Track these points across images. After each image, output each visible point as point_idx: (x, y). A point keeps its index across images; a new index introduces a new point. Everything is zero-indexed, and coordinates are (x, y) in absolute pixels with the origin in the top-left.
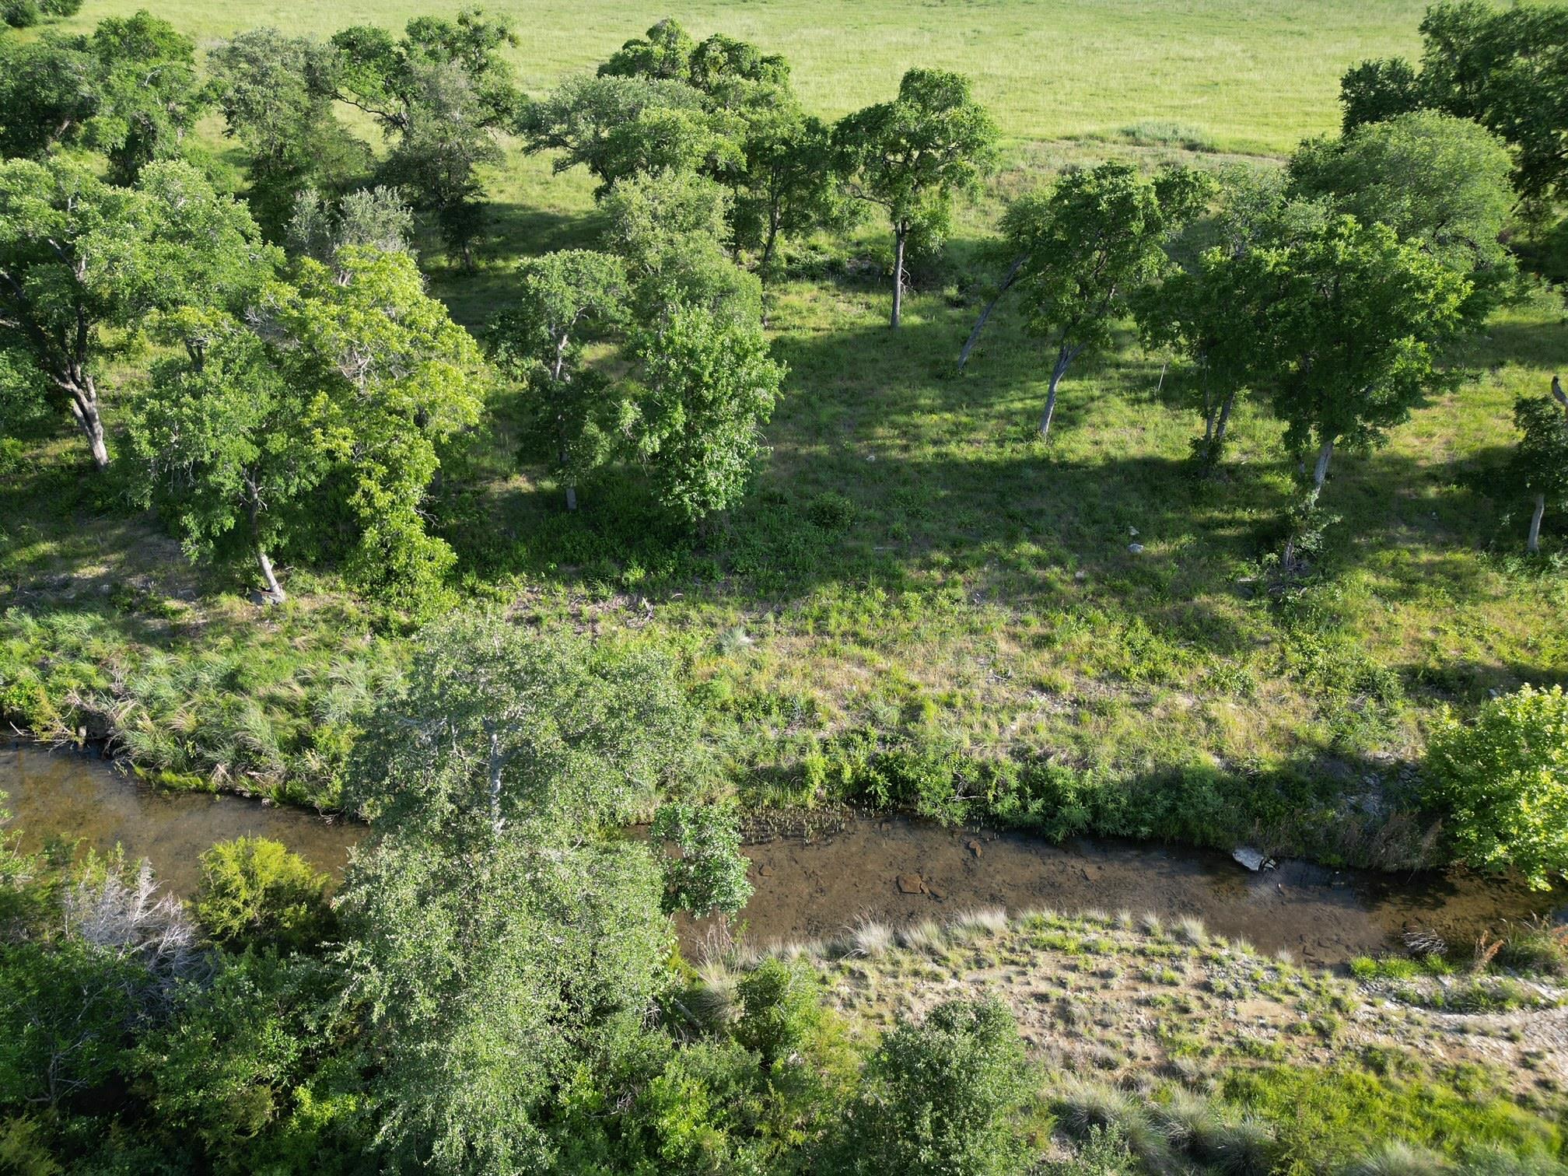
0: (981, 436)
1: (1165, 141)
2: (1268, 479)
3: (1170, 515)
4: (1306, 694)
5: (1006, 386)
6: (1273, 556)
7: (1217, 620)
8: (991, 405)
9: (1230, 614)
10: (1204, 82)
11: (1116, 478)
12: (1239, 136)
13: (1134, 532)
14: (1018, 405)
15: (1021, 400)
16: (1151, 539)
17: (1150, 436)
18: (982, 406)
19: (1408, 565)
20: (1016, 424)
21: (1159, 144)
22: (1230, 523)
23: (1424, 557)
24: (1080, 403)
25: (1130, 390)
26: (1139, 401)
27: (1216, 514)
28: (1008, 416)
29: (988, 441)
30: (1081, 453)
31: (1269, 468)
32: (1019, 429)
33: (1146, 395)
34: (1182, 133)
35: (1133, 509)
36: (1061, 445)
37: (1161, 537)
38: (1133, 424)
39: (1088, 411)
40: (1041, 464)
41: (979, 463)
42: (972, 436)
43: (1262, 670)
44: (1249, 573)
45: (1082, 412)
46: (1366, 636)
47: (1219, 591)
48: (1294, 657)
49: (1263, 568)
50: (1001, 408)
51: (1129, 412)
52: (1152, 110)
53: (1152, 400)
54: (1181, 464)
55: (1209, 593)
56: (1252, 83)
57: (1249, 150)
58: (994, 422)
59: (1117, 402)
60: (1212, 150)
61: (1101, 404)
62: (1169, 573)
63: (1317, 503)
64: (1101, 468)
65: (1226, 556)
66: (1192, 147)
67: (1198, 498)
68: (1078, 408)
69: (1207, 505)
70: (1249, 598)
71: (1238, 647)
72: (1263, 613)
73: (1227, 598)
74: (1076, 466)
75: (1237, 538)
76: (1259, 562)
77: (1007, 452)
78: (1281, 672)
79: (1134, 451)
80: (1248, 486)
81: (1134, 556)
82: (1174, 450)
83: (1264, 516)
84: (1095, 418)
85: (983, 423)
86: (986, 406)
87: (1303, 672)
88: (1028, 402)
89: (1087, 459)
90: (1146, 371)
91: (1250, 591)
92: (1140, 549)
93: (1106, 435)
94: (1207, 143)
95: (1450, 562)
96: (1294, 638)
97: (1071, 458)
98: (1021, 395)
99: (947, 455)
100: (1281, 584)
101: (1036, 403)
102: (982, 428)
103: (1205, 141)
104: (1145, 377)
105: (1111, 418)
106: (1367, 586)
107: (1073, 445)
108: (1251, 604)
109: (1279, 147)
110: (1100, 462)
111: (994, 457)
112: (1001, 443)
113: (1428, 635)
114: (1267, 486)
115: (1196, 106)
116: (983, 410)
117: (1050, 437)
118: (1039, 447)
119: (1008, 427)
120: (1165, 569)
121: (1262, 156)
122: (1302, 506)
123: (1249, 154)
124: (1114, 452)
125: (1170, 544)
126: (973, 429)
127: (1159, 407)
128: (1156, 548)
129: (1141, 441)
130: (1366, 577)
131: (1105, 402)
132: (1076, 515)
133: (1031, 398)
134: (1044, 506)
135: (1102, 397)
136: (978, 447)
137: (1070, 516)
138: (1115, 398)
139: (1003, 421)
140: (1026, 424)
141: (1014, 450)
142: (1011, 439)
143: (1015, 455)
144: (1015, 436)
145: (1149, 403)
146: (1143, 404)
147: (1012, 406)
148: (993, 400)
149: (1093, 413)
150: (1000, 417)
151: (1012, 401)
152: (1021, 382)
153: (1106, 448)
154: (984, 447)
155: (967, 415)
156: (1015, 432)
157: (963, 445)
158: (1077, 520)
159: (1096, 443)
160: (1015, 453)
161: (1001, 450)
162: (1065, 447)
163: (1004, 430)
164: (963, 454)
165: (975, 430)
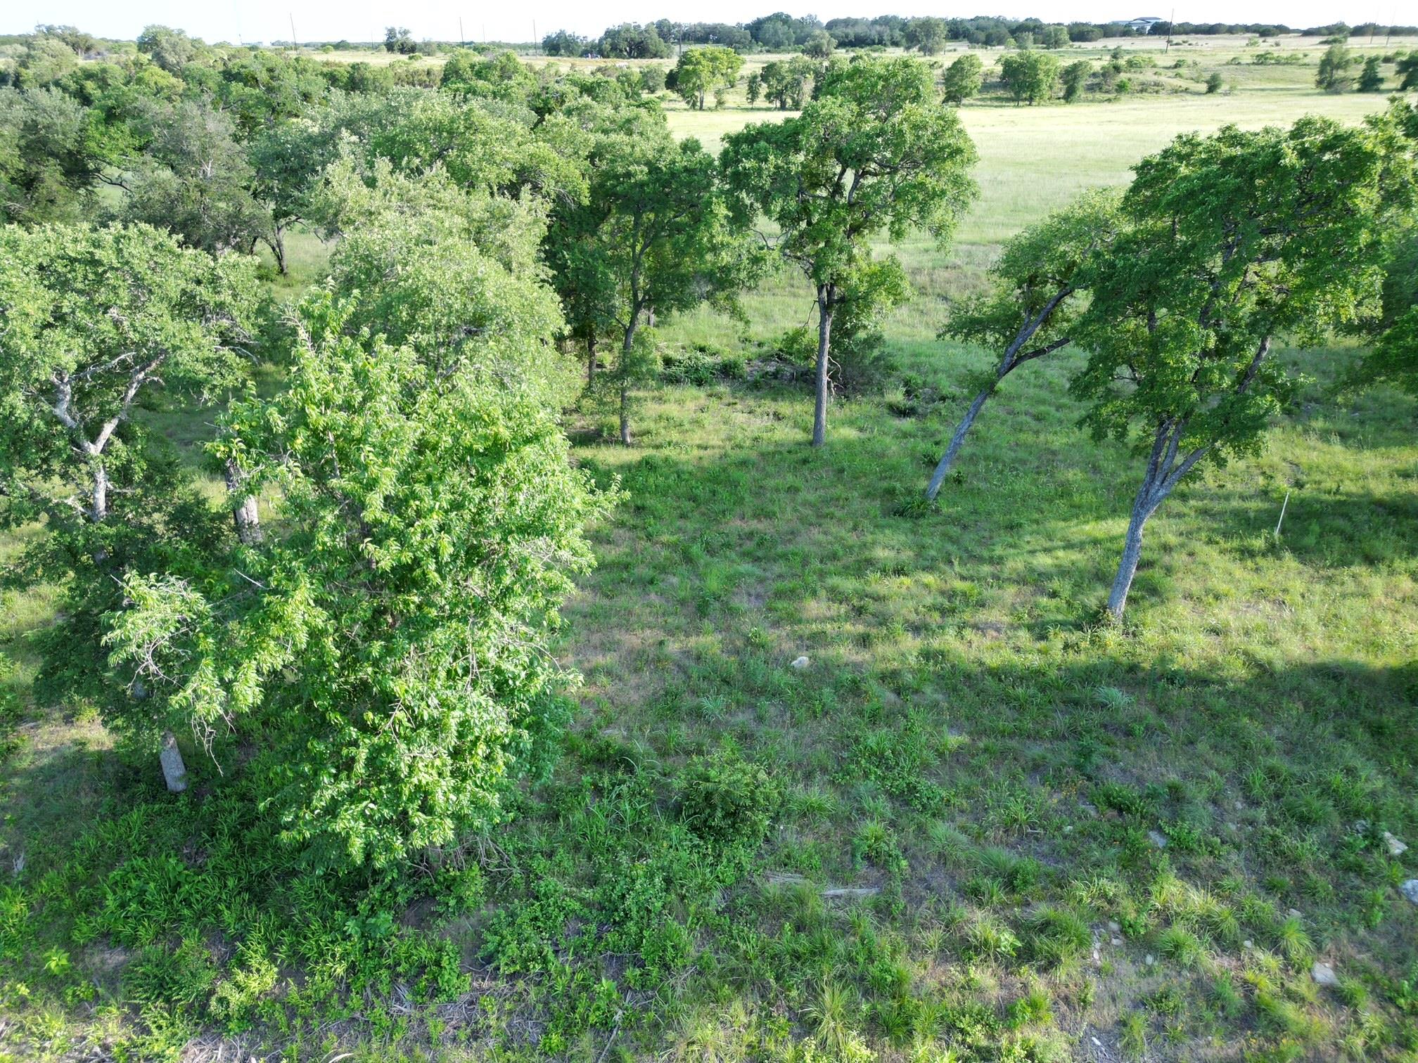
0: (998, 616)
5: (1014, 528)
8: (1000, 560)
14: (1045, 561)
15: (1047, 550)
18: (984, 561)
20: (1053, 594)
25: (1224, 534)
26: (1250, 553)
28: (1036, 580)
29: (1014, 627)
30: (1196, 652)
33: (1258, 543)
36: (1151, 637)
38: (1260, 594)
39: (1169, 571)
40: (1128, 674)
41: (1008, 671)
42: (982, 616)
45: (1160, 573)
50: (1017, 565)
53: (1272, 550)
58: (1012, 590)
64: (1249, 683)
68: (1153, 564)
74: (1198, 679)
77: (1057, 650)
79: (1296, 650)
84: (1188, 584)
85: (994, 592)
86: (991, 561)
88: (1060, 554)
89: (1214, 665)
93: (1222, 614)
97: (1182, 662)
98: (1044, 542)
99: (942, 654)
101: (1075, 556)
102: (994, 602)
105: (1217, 584)
107: (1174, 635)
110: (1240, 670)
111: (1035, 660)
112: (1040, 631)
116: (988, 569)
117: (1128, 621)
119: (1045, 602)
124: (1260, 652)
126: (981, 604)
127: (1293, 564)
131: (1191, 554)
132: (1254, 803)
133: (1064, 548)
134: (1173, 777)
135: (1182, 546)
136: (996, 638)
137: (1239, 805)
138: (1207, 549)
139: (1028, 589)
140: (1074, 595)
141: (1066, 647)
142: (1056, 623)
143: (1071, 656)
144: (1060, 617)
145: (1271, 558)
146: (1258, 559)
147: (1035, 562)
148: (999, 551)
149: (1180, 575)
150: (1021, 581)
151: (1032, 552)
152: (1037, 522)
153: (1236, 639)
154: (1009, 638)
155: (963, 578)
156: (1058, 610)
157: (968, 633)
158: (1262, 814)
159: (1215, 631)
160: (1071, 651)
161: (1042, 645)
162: (1161, 640)
163: (1036, 606)
164: (973, 654)
165: (983, 606)
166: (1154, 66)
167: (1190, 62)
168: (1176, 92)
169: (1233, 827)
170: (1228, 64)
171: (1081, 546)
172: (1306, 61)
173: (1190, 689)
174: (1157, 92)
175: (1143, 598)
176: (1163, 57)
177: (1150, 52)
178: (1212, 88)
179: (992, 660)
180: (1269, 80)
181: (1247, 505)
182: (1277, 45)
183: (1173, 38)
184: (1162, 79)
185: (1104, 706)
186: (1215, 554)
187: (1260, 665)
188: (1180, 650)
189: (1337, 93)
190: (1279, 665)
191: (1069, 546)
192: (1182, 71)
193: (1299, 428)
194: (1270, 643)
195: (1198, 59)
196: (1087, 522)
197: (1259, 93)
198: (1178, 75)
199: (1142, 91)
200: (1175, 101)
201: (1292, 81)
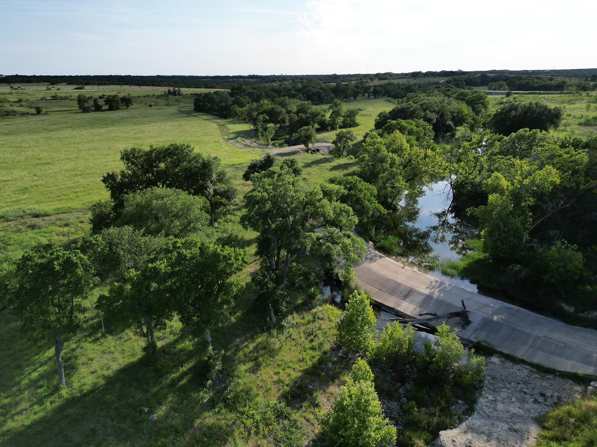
0: (24, 405)
1: (22, 217)
2: (180, 346)
3: (155, 390)
4: (264, 437)
5: (19, 367)
6: (210, 382)
7: (210, 428)
8: (19, 382)
9: (212, 421)
10: (20, 189)
11: (117, 386)
12: (54, 207)
13: (146, 410)
14: (35, 375)
15: (35, 370)
16: (156, 408)
17: (117, 355)
18: (13, 386)
19: (249, 353)
20: (41, 386)
21: (19, 218)
22: (182, 376)
23: (252, 346)
24: (69, 355)
25: (90, 336)
26: (97, 339)
27: (173, 376)
28: (34, 384)
29: (31, 406)
30: (90, 382)
31: (176, 342)
32: (45, 388)
33: (99, 335)
34: (28, 212)
35: (137, 398)
36: (76, 385)
37: (160, 404)
38: (104, 352)
39: (76, 358)
40: (72, 402)
41: (35, 424)
42: (19, 408)
43: (243, 438)
44: (206, 396)
45: (73, 360)
46: (261, 393)
47: (201, 413)
48: (249, 422)
49: (209, 389)
50: (25, 382)
51: (95, 347)
52: (4, 205)
53: (104, 336)
54: (141, 361)
55: (198, 418)
56: (41, 185)
57: (63, 211)
58: (27, 392)
59: (86, 345)
60: (46, 215)
61: (79, 350)
62: (177, 420)
63: (213, 350)
64: (105, 385)
65: (193, 395)
66: (37, 216)
67: (160, 374)
68: (70, 358)
69: (166, 374)
70: (214, 407)
71: (228, 436)
72: (223, 411)
73: (207, 414)
74: (92, 392)
75: (189, 381)
76: (206, 387)
77: (48, 406)
78: (250, 434)
79: (115, 367)
80: (175, 354)
81: (155, 422)
82: (133, 355)
83: (191, 365)
84: (83, 359)
85: (21, 396)
86: (15, 385)
87: (257, 427)
88: (40, 369)
89: (95, 384)
90: (91, 322)
91: (212, 404)
92: (155, 416)
93: (95, 365)
94: (42, 213)
95: (259, 343)
96: (243, 413)
97: (86, 388)
98: (32, 367)
99: (8, 431)
100: (221, 392)
101: (45, 368)
102: (22, 400)
103: (42, 212)
104: (92, 326)
105: (91, 356)
106: (246, 371)
107: (83, 381)
108: (217, 410)
109: (75, 207)
110: (102, 382)
111: (42, 414)
112: (40, 402)
113: (276, 378)
114: (181, 350)
115: (24, 199)
116: (15, 389)
117: (67, 383)
118: (65, 392)
119: (39, 391)
120: (173, 419)
121: (70, 212)
122: (208, 354)
123: (64, 213)
124: (106, 373)
125: (165, 404)
126: (17, 404)
127: (110, 337)
128: (161, 411)
129: (114, 360)
130: (243, 368)
131: (82, 348)
132: (113, 420)
133: (40, 366)
134: (92, 426)
135: (78, 347)
136: (27, 413)
137: (110, 423)
138: (85, 344)
139: (32, 389)
140: (48, 383)
141: (51, 403)
142: (45, 397)
143: (54, 405)
144: (46, 394)
145: (103, 338)
146: (101, 340)
147: (32, 377)
148: (17, 379)
149: (80, 357)
150: (28, 387)
151: (30, 374)
152: (28, 360)
153: (100, 372)
154: (31, 411)
155: (7, 397)
156: (45, 391)
157: (16, 418)
158: (115, 422)
159: (93, 373)
160: (53, 404)
161: (43, 407)
162: (79, 384)
163: (37, 394)
164: (20, 423)
165: (18, 404)
166: (9, 101)
167: (25, 99)
168: (23, 114)
169: (110, 430)
170: (41, 100)
171: (46, 363)
172: (72, 98)
173: (91, 396)
174: (15, 115)
175: (70, 372)
176: (11, 96)
177: (4, 94)
178: (39, 112)
179: (27, 423)
180: (61, 106)
181: (94, 321)
182: (59, 89)
183: (12, 85)
184: (15, 108)
185: (68, 416)
186: (88, 345)
187: (107, 377)
188: (85, 385)
189: (88, 112)
190: (111, 375)
191: (42, 365)
192: (23, 103)
193: (104, 284)
194: (108, 369)
195: (28, 98)
196: (45, 352)
197: (59, 112)
198: (21, 106)
199: (7, 115)
200: (24, 119)
201: (70, 106)
